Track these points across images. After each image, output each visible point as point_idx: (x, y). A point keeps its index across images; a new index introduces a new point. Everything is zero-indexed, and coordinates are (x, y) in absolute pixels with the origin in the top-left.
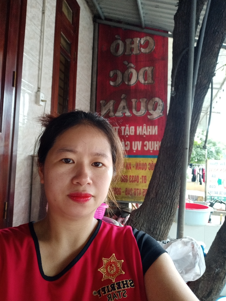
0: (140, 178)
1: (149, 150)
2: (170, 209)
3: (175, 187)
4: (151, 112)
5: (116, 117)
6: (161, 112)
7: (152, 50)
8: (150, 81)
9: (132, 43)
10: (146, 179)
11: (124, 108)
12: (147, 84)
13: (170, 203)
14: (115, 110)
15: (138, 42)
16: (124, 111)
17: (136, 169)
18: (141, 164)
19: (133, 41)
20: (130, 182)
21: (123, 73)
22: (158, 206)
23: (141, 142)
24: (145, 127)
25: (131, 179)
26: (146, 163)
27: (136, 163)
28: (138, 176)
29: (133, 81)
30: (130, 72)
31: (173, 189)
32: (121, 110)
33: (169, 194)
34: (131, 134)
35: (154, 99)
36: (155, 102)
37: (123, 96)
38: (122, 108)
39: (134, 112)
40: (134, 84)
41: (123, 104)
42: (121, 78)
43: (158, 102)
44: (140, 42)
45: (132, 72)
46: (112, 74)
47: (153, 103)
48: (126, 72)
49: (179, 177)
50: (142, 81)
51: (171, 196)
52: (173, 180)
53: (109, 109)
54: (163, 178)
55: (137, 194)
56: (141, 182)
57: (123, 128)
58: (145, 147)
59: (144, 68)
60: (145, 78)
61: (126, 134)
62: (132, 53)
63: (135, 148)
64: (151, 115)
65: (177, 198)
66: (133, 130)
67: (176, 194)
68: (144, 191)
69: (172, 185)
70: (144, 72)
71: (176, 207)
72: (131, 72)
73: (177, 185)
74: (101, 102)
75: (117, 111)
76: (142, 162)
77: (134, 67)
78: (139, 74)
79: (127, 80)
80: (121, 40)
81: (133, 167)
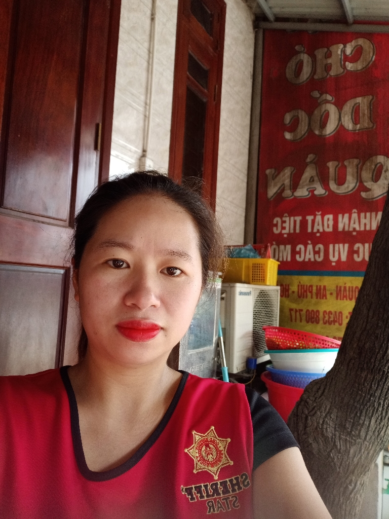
0: (344, 317)
4: (368, 184)
5: (295, 198)
7: (369, 63)
8: (365, 123)
9: (329, 55)
11: (312, 180)
12: (359, 130)
14: (295, 186)
15: (339, 52)
16: (312, 186)
17: (337, 299)
18: (347, 289)
19: (331, 51)
20: (325, 323)
21: (310, 114)
23: (347, 246)
24: (355, 216)
25: (327, 318)
27: (337, 287)
28: (341, 313)
29: (330, 128)
30: (323, 110)
32: (306, 185)
34: (327, 230)
35: (374, 157)
36: (376, 165)
37: (310, 157)
38: (308, 180)
39: (333, 186)
40: (333, 132)
41: (309, 172)
42: (307, 124)
43: (383, 164)
44: (343, 51)
45: (329, 110)
46: (288, 118)
47: (373, 167)
48: (316, 112)
50: (349, 125)
53: (284, 184)
57: (310, 218)
58: (355, 256)
59: (353, 100)
60: (356, 120)
61: (315, 230)
62: (328, 73)
63: (334, 257)
64: (367, 190)
66: (331, 223)
70: (353, 107)
72: (325, 111)
74: (268, 172)
75: (299, 187)
76: (348, 285)
77: (333, 101)
78: (343, 111)
79: (319, 126)
80: (306, 53)
81: (331, 294)
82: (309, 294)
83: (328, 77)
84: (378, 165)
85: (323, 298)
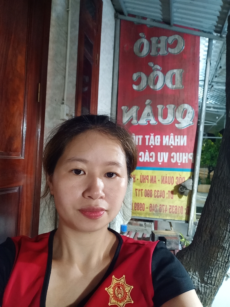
0: (166, 193)
1: (176, 163)
4: (179, 119)
5: (139, 125)
6: (191, 121)
7: (181, 50)
8: (178, 85)
9: (159, 42)
11: (148, 115)
12: (175, 88)
14: (139, 118)
16: (149, 119)
17: (162, 183)
18: (168, 177)
19: (160, 40)
20: (155, 197)
21: (148, 75)
23: (167, 153)
24: (172, 137)
25: (156, 194)
26: (173, 177)
27: (162, 177)
28: (164, 191)
29: (159, 86)
32: (145, 117)
34: (157, 144)
35: (183, 105)
37: (148, 101)
38: (146, 115)
39: (160, 119)
40: (160, 88)
41: (147, 110)
42: (146, 82)
45: (158, 74)
46: (135, 76)
47: (182, 110)
48: (151, 75)
50: (169, 85)
53: (132, 116)
55: (162, 211)
56: (167, 198)
57: (147, 137)
58: (172, 159)
59: (172, 70)
60: (173, 82)
61: (150, 144)
62: (158, 53)
63: (160, 160)
64: (179, 123)
66: (159, 140)
68: (170, 207)
70: (172, 75)
72: (156, 75)
74: (123, 108)
75: (141, 118)
76: (168, 175)
77: (161, 70)
78: (166, 77)
79: (153, 84)
80: (145, 38)
81: (159, 180)
82: (146, 181)
83: (158, 55)
84: (185, 109)
85: (154, 183)
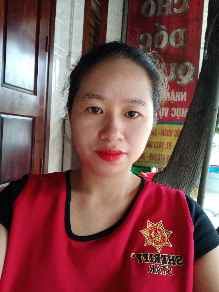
0: (164, 144)
1: (176, 117)
2: (193, 173)
3: (200, 152)
4: (181, 77)
6: (191, 78)
7: (185, 10)
8: (181, 43)
9: (165, 2)
10: (171, 146)
12: (178, 47)
13: (193, 167)
15: (171, 2)
17: (162, 135)
18: (167, 131)
20: (155, 148)
21: (153, 36)
22: (181, 169)
23: (168, 109)
24: (173, 93)
25: (156, 145)
26: (172, 130)
27: (162, 130)
28: (163, 142)
29: (164, 45)
30: (160, 34)
31: (198, 154)
33: (193, 158)
35: (185, 62)
36: (185, 67)
40: (165, 47)
42: (151, 42)
43: (189, 66)
44: (173, 1)
45: (163, 34)
46: (141, 37)
47: (184, 68)
48: (156, 35)
49: (205, 143)
50: (173, 44)
51: (195, 161)
52: (198, 146)
54: (188, 143)
55: (161, 160)
56: (166, 148)
58: (172, 114)
59: (176, 30)
60: (177, 41)
62: (164, 13)
63: (161, 114)
64: (180, 80)
65: (201, 162)
67: (200, 159)
68: (168, 156)
69: (197, 150)
70: (176, 35)
71: (199, 172)
73: (202, 150)
76: (168, 129)
77: (166, 30)
78: (170, 36)
79: (158, 43)
81: (159, 133)
84: (186, 67)
85: (155, 135)
